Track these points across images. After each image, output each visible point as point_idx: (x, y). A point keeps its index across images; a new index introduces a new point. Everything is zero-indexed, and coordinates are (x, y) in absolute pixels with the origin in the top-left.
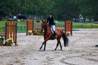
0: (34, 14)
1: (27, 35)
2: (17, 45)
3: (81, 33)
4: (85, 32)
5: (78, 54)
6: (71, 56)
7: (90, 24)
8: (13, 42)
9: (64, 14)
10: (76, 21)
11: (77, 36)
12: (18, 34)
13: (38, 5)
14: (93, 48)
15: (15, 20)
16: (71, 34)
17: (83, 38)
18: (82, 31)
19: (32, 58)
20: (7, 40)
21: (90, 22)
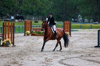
0: (32, 14)
1: (25, 35)
2: (15, 46)
3: (80, 34)
4: (84, 32)
5: (77, 55)
6: (70, 57)
7: (89, 25)
8: (10, 42)
9: (63, 14)
10: (74, 21)
11: (76, 37)
12: (16, 35)
13: (36, 5)
14: (92, 49)
15: (12, 20)
16: (70, 34)
17: (82, 38)
18: (81, 31)
19: (30, 58)
20: (5, 41)
21: (89, 22)
